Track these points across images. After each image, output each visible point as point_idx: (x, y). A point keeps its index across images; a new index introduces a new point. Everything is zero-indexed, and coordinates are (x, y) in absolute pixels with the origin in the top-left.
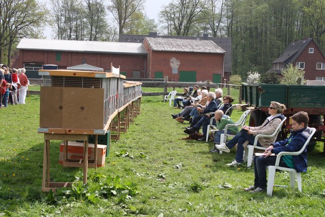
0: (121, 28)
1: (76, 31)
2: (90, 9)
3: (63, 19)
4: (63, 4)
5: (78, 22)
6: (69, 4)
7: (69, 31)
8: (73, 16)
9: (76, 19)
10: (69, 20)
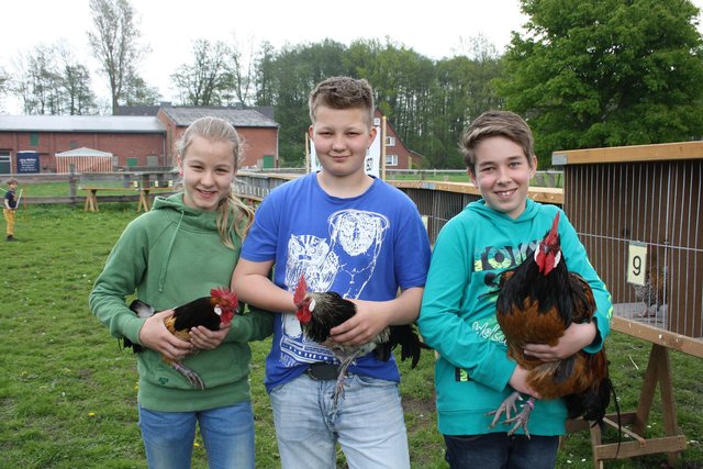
0: (115, 98)
1: (51, 104)
2: (69, 75)
3: (31, 88)
4: (29, 68)
5: (54, 92)
6: (39, 67)
7: (40, 104)
8: (45, 82)
9: (49, 88)
10: (40, 89)
